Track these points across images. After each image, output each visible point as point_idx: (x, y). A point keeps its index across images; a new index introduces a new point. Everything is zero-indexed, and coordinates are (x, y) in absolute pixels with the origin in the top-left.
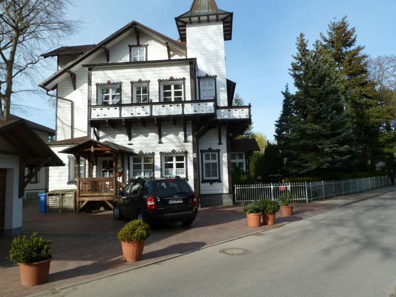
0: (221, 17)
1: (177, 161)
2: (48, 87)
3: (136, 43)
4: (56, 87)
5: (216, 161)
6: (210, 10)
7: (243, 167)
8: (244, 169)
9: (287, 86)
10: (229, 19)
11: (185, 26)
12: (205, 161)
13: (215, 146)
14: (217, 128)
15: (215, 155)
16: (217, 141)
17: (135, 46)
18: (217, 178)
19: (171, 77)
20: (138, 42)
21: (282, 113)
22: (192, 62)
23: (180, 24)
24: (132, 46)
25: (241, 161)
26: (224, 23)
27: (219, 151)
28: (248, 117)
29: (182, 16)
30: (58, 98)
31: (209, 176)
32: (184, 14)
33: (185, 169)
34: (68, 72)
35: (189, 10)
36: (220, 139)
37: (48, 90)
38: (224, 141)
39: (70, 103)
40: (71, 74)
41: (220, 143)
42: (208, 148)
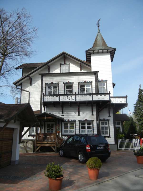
0: (109, 50)
1: (87, 125)
2: (17, 84)
3: (63, 63)
4: (21, 84)
5: (107, 126)
6: (103, 47)
7: (120, 129)
8: (121, 130)
9: (140, 86)
10: (113, 52)
11: (90, 55)
12: (101, 126)
13: (107, 118)
14: (108, 108)
15: (107, 122)
16: (108, 115)
17: (63, 64)
18: (108, 135)
19: (85, 81)
20: (65, 62)
21: (137, 100)
22: (96, 74)
23: (88, 53)
24: (62, 64)
25: (119, 126)
26: (111, 53)
27: (109, 120)
28: (126, 103)
29: (89, 50)
30: (22, 90)
31: (104, 134)
32: (90, 49)
33: (92, 129)
34: (29, 77)
35: (92, 47)
36: (109, 114)
37: (17, 86)
38: (112, 115)
39: (28, 93)
40: (30, 78)
41: (109, 116)
42: (103, 118)
